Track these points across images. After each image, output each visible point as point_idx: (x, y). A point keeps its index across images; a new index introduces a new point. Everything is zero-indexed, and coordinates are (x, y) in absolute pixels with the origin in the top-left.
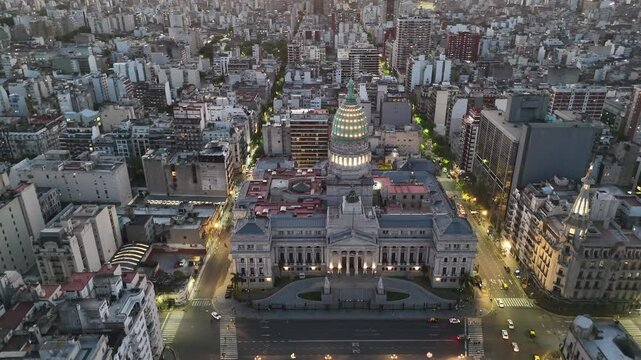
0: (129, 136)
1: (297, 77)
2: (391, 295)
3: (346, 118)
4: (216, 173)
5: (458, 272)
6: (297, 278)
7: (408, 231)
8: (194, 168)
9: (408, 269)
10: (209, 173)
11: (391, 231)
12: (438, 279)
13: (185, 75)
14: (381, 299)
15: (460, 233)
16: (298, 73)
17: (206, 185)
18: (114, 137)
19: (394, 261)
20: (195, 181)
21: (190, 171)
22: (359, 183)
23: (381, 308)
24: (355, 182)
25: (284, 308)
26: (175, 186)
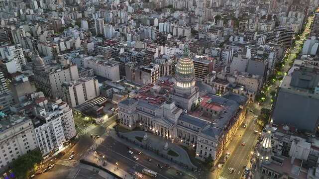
0: (131, 55)
2: (171, 152)
4: (147, 77)
5: (208, 155)
6: (144, 130)
7: (192, 126)
8: (141, 73)
9: (190, 145)
11: (185, 123)
12: (198, 155)
13: (184, 32)
14: (165, 153)
17: (144, 81)
19: (184, 139)
20: (141, 79)
21: (139, 74)
22: (183, 96)
23: (162, 156)
24: (181, 95)
26: (134, 79)
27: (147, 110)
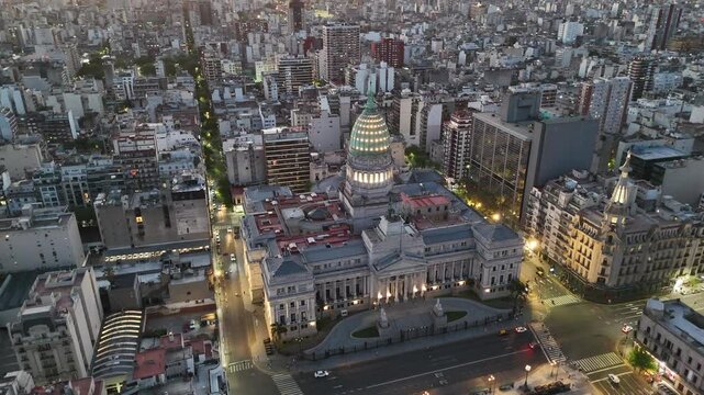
0: (60, 180)
1: (227, 95)
2: (451, 316)
3: (370, 130)
4: (194, 211)
5: (506, 279)
6: (339, 317)
7: (450, 244)
8: (166, 210)
9: (452, 286)
10: (188, 212)
11: (434, 247)
12: (488, 291)
13: (84, 101)
14: (442, 322)
15: (506, 238)
16: (227, 90)
17: (182, 228)
18: (36, 184)
19: (438, 280)
20: (168, 225)
21: (162, 212)
22: (388, 200)
23: (445, 331)
25: (342, 352)
26: (141, 235)
27: (334, 263)
